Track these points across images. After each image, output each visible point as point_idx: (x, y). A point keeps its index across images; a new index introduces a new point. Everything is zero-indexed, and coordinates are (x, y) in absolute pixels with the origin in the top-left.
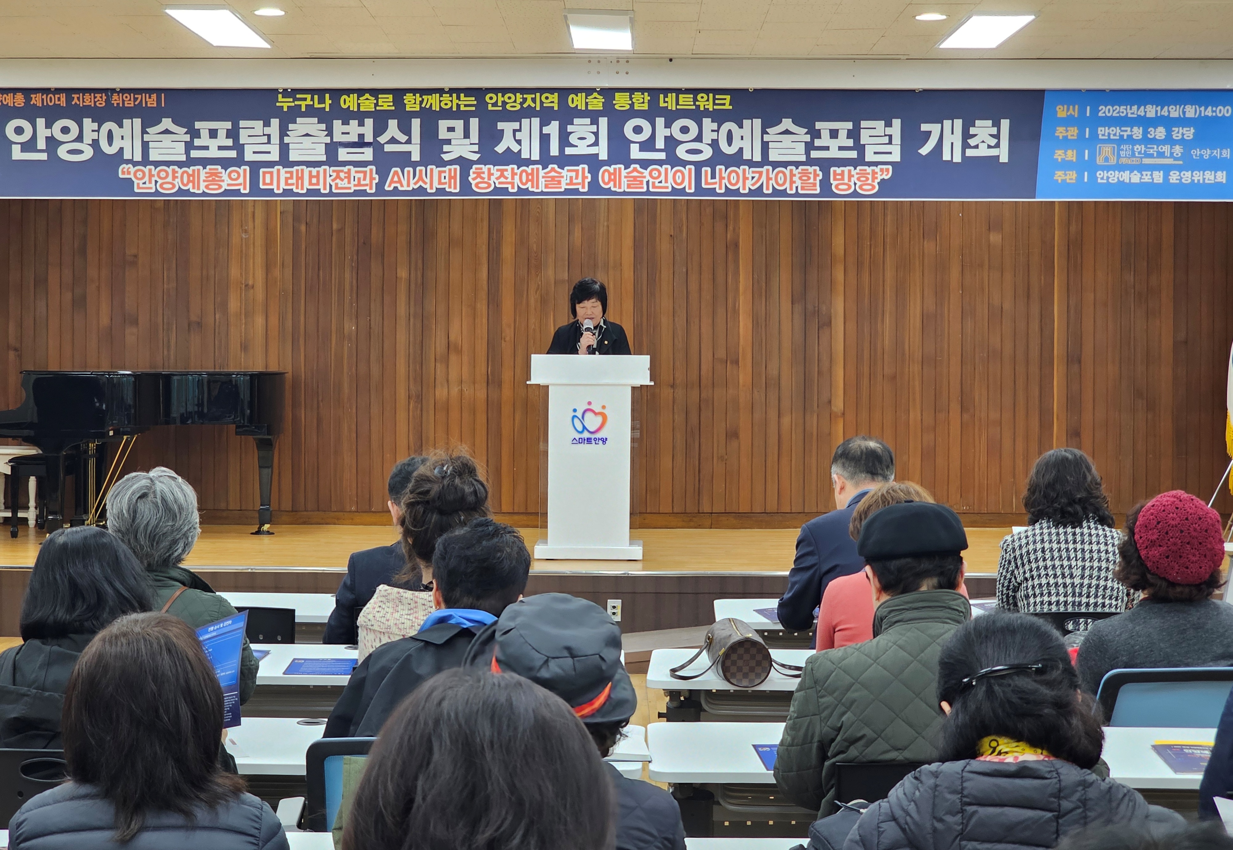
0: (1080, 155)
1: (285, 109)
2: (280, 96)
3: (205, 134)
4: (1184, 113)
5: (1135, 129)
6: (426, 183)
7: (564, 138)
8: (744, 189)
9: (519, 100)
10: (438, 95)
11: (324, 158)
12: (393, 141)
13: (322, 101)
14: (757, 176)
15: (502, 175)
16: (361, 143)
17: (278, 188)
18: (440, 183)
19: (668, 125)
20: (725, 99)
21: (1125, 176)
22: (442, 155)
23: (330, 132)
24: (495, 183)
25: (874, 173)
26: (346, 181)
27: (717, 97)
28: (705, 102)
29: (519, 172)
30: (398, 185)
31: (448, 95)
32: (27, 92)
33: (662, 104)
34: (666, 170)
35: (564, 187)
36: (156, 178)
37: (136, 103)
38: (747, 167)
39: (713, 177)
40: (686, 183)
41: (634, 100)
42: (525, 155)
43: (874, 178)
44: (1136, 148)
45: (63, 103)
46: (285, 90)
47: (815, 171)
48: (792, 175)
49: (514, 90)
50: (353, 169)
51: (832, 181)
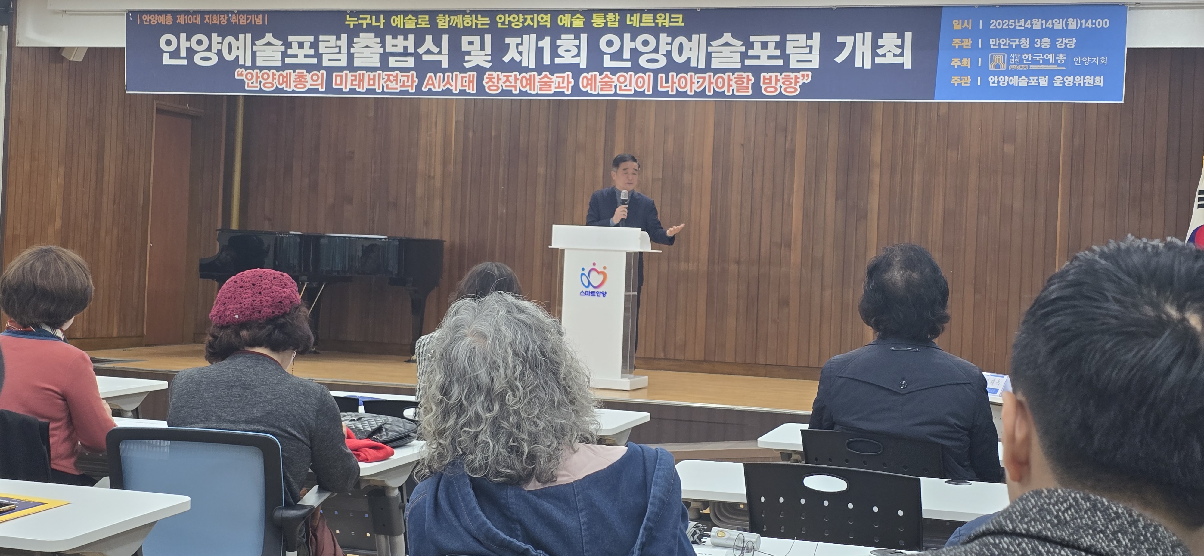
0: (974, 63)
1: (352, 27)
2: (348, 16)
3: (295, 45)
4: (1067, 25)
5: (1023, 40)
6: (451, 85)
7: (554, 49)
8: (691, 91)
9: (521, 20)
10: (461, 16)
11: (378, 65)
12: (429, 52)
13: (378, 20)
14: (701, 80)
15: (508, 80)
16: (405, 54)
17: (346, 88)
18: (462, 86)
19: (633, 40)
20: (678, 18)
21: (1014, 81)
22: (465, 64)
23: (383, 44)
24: (502, 86)
25: (796, 78)
26: (394, 82)
27: (672, 16)
28: (663, 21)
29: (520, 77)
30: (432, 87)
31: (469, 16)
32: (175, 13)
33: (629, 22)
34: (631, 76)
35: (553, 90)
36: (261, 79)
37: (248, 22)
38: (693, 74)
39: (667, 81)
40: (646, 87)
41: (608, 19)
42: (524, 64)
43: (796, 82)
44: (1023, 56)
45: (198, 22)
46: (352, 12)
47: (748, 76)
48: (730, 80)
49: (517, 12)
50: (400, 74)
51: (761, 84)
